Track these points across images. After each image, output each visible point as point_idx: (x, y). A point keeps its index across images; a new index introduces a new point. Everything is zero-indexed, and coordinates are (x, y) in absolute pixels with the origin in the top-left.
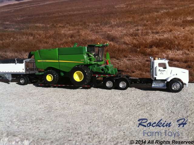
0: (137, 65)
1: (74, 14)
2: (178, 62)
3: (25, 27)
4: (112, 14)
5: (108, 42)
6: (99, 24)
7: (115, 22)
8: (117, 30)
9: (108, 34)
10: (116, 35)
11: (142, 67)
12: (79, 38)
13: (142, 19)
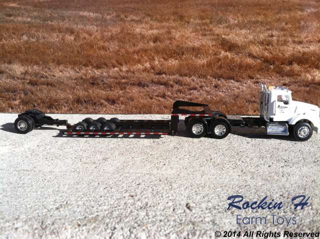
3: (56, 15)
4: (231, 6)
5: (223, 52)
6: (208, 21)
7: (235, 20)
8: (238, 34)
9: (223, 39)
10: (237, 41)
12: (171, 44)
13: (279, 20)
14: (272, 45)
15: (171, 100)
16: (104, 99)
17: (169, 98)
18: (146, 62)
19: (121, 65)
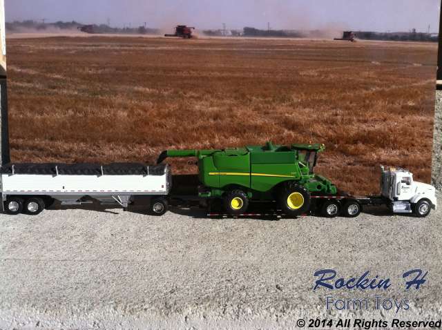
3: (107, 89)
4: (295, 84)
5: (286, 131)
6: (271, 99)
7: (299, 99)
8: (302, 113)
9: (286, 117)
10: (301, 120)
11: (341, 174)
12: (232, 121)
13: (344, 99)
14: (337, 124)
18: (206, 140)
19: (179, 142)
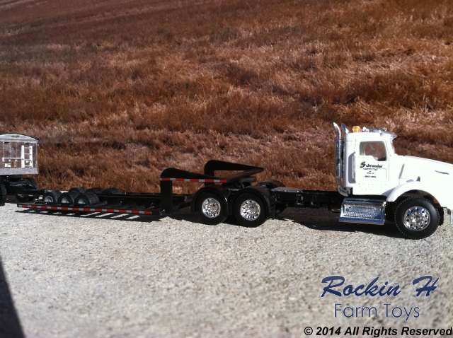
0: (312, 153)
1: (143, 14)
2: (433, 146)
4: (243, 8)
5: (231, 88)
6: (207, 38)
7: (250, 31)
8: (255, 54)
9: (230, 65)
10: (254, 67)
11: (325, 159)
12: (155, 79)
15: (157, 170)
16: (71, 168)
17: (153, 167)
18: (123, 110)
19: (92, 116)
